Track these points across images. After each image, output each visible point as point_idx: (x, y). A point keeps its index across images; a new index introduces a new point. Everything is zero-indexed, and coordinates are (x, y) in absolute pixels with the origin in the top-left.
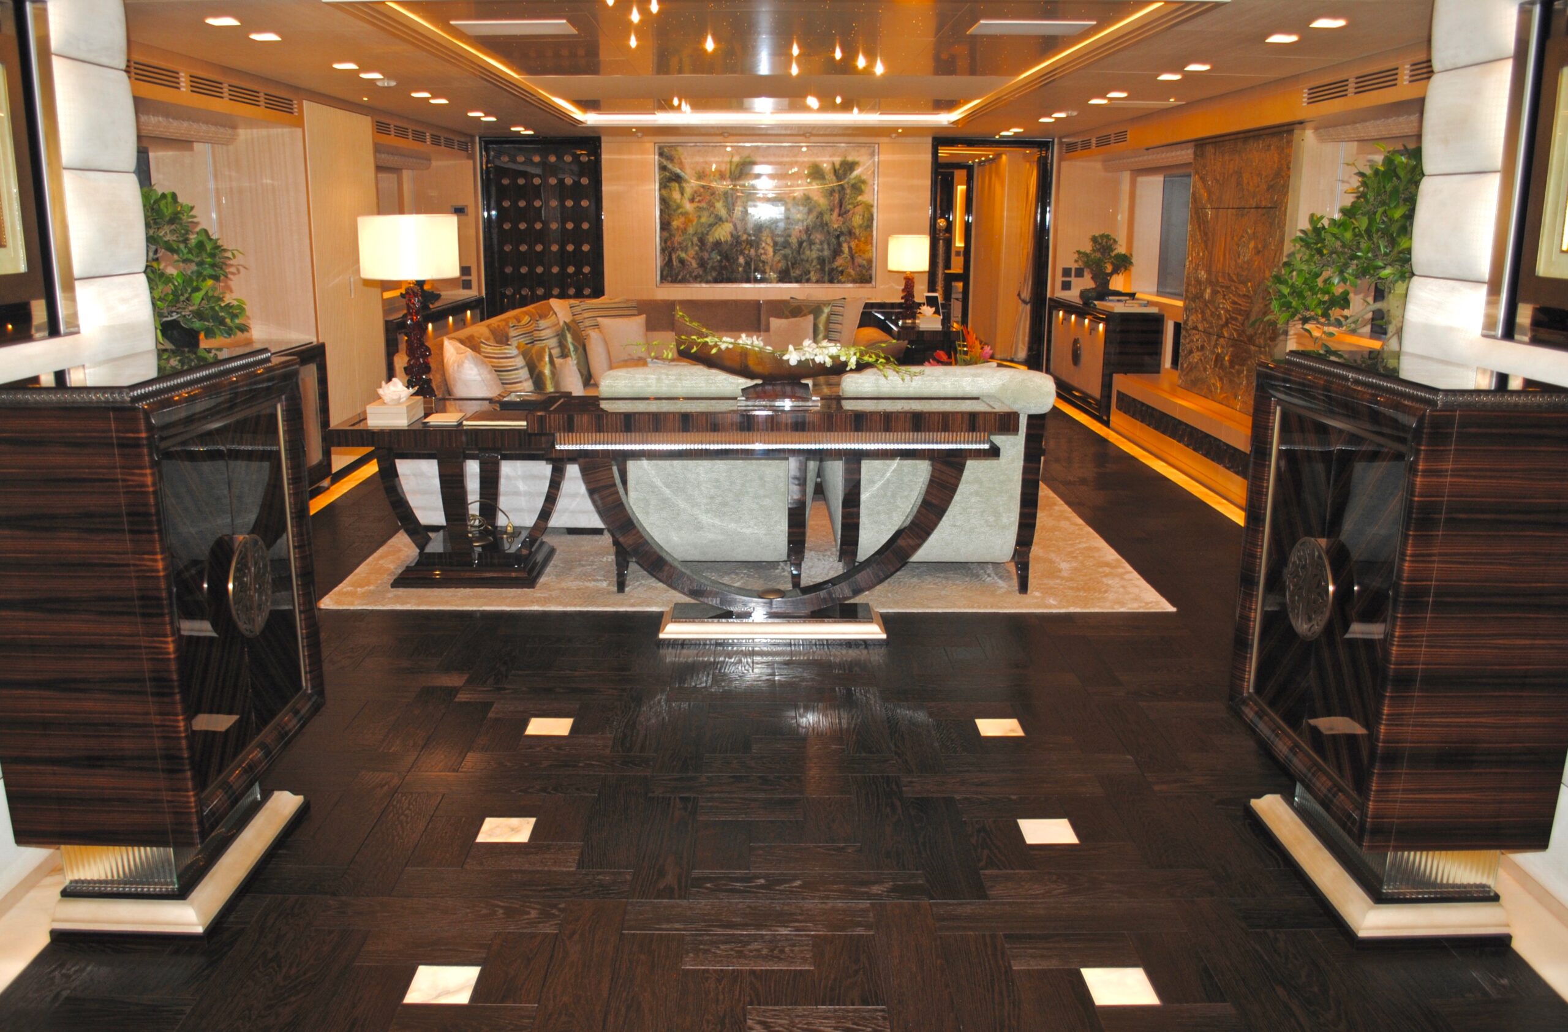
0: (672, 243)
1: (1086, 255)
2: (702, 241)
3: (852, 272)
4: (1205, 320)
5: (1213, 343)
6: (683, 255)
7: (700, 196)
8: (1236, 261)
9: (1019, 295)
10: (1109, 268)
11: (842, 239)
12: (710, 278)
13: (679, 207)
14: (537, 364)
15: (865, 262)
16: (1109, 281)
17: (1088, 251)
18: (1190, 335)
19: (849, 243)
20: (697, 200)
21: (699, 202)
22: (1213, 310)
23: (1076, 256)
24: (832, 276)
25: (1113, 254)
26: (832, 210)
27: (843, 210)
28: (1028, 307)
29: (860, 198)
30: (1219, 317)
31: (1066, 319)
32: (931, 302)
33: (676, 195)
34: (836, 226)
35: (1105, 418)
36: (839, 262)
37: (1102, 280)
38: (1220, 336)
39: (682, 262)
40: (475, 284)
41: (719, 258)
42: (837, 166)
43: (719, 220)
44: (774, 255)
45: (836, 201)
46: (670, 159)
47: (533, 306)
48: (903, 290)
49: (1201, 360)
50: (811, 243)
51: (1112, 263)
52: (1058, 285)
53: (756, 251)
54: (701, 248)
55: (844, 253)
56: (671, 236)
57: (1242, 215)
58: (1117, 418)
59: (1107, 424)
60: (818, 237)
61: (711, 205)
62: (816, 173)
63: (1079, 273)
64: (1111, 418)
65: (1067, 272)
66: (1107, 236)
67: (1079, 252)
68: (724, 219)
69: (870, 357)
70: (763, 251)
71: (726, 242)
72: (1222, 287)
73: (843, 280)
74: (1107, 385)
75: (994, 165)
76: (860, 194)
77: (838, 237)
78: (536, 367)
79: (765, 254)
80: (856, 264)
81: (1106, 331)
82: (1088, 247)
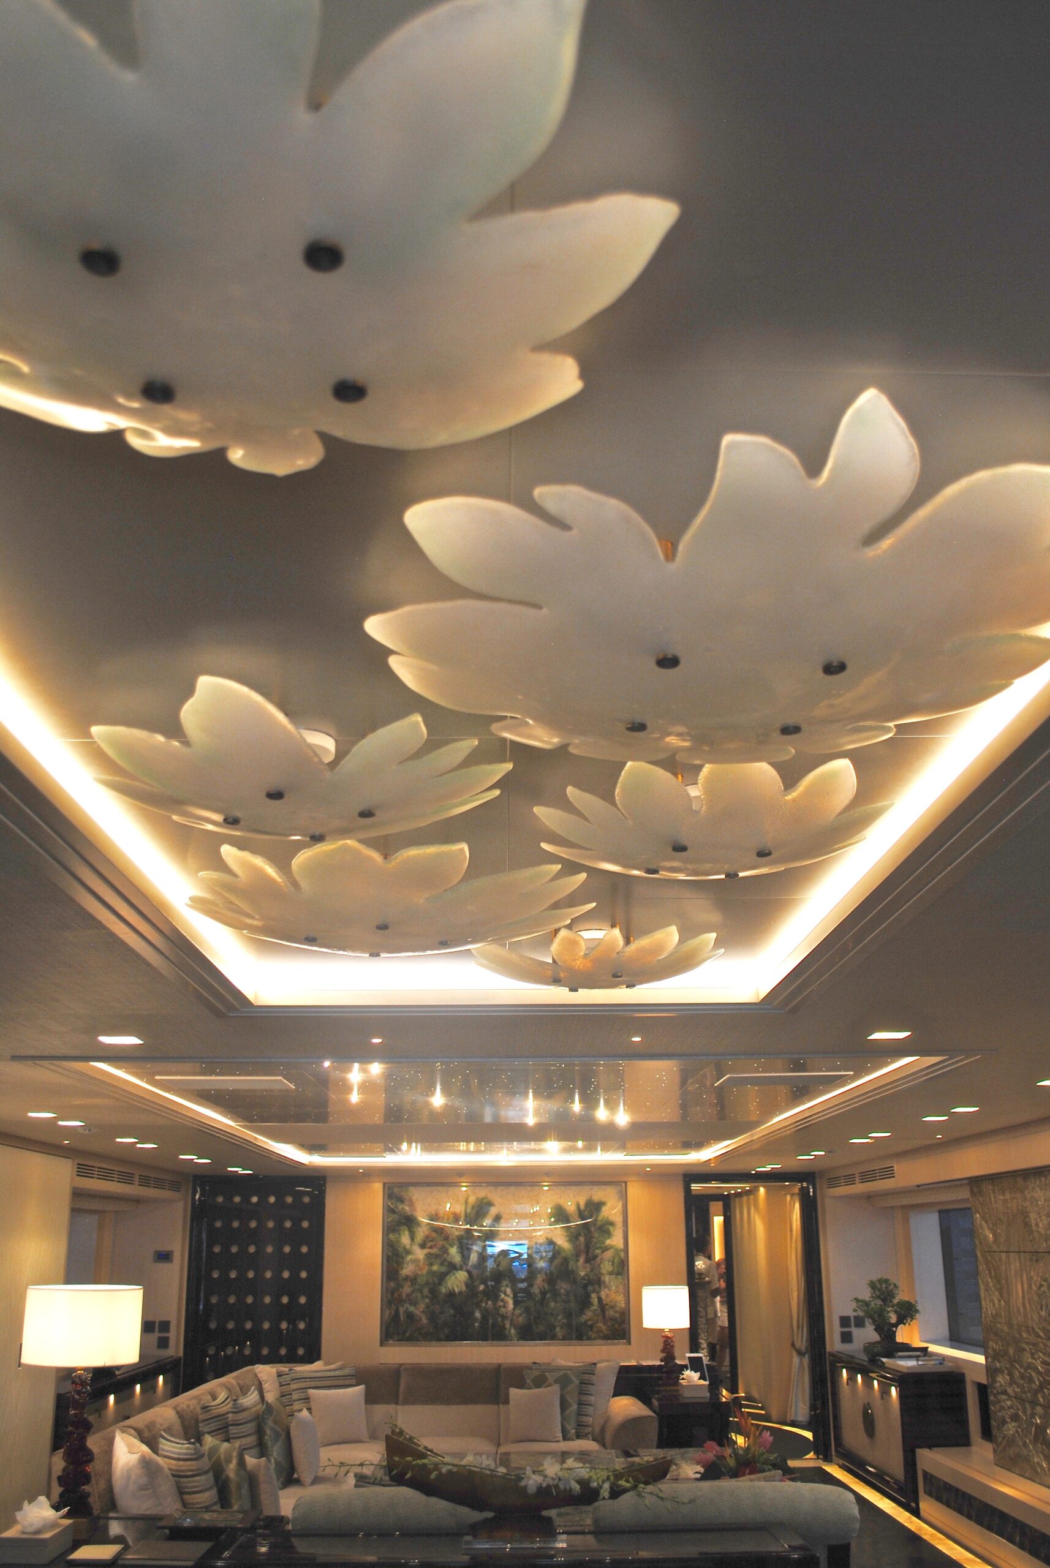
0: (400, 1295)
1: (867, 1304)
2: (434, 1293)
3: (604, 1328)
4: (1015, 1383)
5: (1029, 1412)
6: (412, 1309)
7: (432, 1241)
8: (1039, 1314)
9: (793, 1345)
10: (893, 1319)
11: (590, 1288)
12: (442, 1336)
13: (408, 1252)
14: (225, 1468)
15: (617, 1315)
16: (895, 1332)
17: (867, 1299)
18: (999, 1401)
19: (598, 1293)
20: (428, 1245)
21: (431, 1247)
22: (1022, 1371)
23: (854, 1305)
24: (579, 1333)
25: (895, 1301)
26: (578, 1256)
27: (591, 1255)
28: (806, 1360)
29: (608, 1242)
30: (1030, 1380)
31: (852, 1379)
32: (696, 1365)
33: (405, 1239)
34: (582, 1274)
35: (913, 1505)
36: (588, 1315)
37: (887, 1332)
38: (1034, 1403)
39: (410, 1316)
40: (172, 1342)
41: (452, 1312)
42: (582, 1207)
43: (453, 1267)
44: (514, 1309)
45: (582, 1247)
46: (401, 1200)
47: (234, 1374)
48: (663, 1351)
49: (1017, 1432)
50: (556, 1294)
51: (896, 1312)
52: (837, 1337)
53: (495, 1304)
54: (431, 1301)
55: (593, 1305)
56: (399, 1286)
57: (1037, 1261)
58: (927, 1505)
59: (916, 1512)
60: (563, 1287)
61: (445, 1251)
62: (560, 1215)
63: (860, 1323)
64: (921, 1505)
65: (845, 1321)
66: (886, 1281)
67: (857, 1300)
68: (458, 1266)
69: (627, 1481)
70: (501, 1304)
71: (461, 1293)
72: (1028, 1343)
73: (593, 1336)
74: (910, 1463)
75: (752, 1197)
76: (609, 1238)
77: (585, 1286)
78: (224, 1470)
79: (504, 1307)
80: (607, 1317)
81: (901, 1396)
82: (866, 1294)
